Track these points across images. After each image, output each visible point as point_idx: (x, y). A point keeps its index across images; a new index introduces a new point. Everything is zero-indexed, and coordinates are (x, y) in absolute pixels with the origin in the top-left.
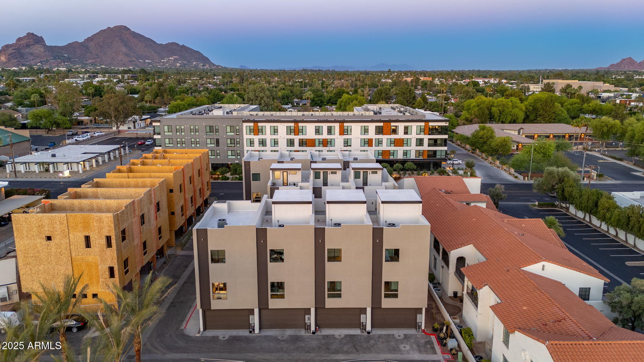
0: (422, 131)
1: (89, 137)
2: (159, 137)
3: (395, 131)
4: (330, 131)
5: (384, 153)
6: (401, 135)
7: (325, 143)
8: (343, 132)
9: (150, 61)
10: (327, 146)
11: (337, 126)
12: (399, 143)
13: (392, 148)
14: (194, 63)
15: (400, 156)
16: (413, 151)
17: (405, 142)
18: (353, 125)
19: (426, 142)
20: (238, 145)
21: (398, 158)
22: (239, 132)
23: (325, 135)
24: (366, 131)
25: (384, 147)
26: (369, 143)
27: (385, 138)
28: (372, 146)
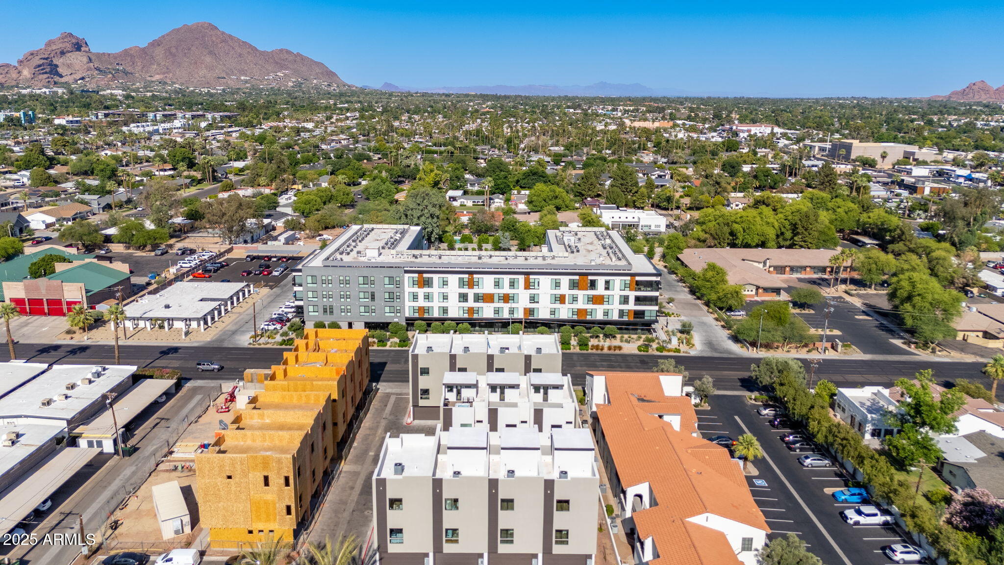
0: (626, 286)
1: (197, 261)
2: (300, 289)
3: (593, 285)
4: (512, 284)
5: (580, 312)
6: (600, 290)
7: (506, 298)
8: (528, 286)
9: (248, 78)
10: (508, 303)
11: (521, 278)
12: (598, 300)
13: (590, 307)
14: (315, 81)
15: (600, 316)
16: (614, 310)
17: (605, 300)
18: (541, 277)
19: (632, 300)
20: (398, 300)
21: (597, 318)
22: (399, 284)
23: (506, 290)
24: (557, 285)
25: (581, 305)
26: (561, 299)
27: (581, 294)
28: (564, 303)
